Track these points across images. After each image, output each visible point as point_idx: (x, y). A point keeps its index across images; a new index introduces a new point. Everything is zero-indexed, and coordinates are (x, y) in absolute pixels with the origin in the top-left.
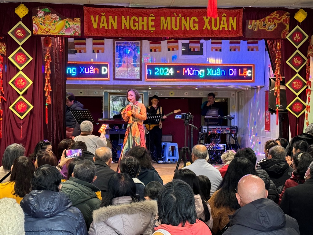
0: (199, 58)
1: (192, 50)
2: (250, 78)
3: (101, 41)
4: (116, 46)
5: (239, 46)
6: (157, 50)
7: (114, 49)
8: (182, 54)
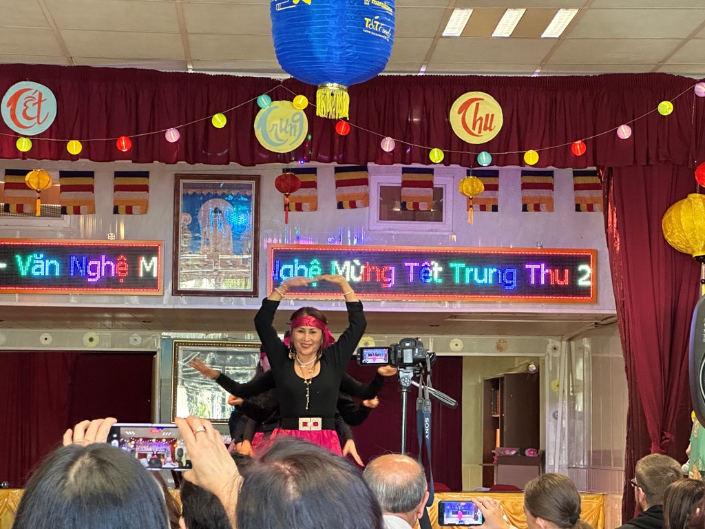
0: (432, 230)
1: (410, 207)
2: (585, 292)
3: (139, 181)
4: (184, 195)
5: (549, 196)
6: (305, 205)
7: (176, 203)
8: (380, 219)
